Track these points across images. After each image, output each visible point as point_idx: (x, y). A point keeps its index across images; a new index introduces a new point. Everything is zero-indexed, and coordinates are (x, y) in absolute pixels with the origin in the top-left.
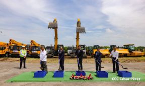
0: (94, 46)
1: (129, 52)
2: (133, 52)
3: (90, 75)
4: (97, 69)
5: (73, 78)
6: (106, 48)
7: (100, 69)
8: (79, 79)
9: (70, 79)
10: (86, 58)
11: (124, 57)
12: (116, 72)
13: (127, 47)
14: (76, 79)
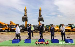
0: (50, 25)
1: (72, 28)
2: (74, 28)
3: (47, 42)
4: (52, 38)
5: (37, 43)
6: (57, 26)
7: (54, 38)
8: (41, 44)
9: (35, 44)
10: (45, 32)
11: (68, 32)
12: (64, 40)
13: (70, 25)
14: (39, 44)
